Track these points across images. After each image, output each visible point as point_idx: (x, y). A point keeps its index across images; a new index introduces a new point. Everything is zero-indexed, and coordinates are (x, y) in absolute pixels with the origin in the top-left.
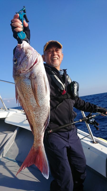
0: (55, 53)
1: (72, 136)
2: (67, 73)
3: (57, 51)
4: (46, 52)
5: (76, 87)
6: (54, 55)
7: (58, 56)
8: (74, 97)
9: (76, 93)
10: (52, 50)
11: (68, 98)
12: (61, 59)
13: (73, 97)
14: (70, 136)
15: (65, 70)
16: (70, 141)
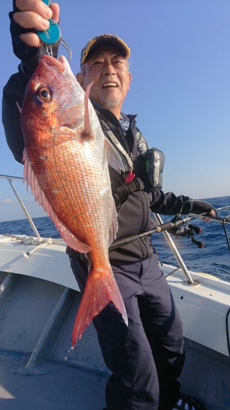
0: (112, 69)
1: (149, 269)
2: (137, 125)
3: (115, 64)
4: (87, 66)
5: (157, 165)
6: (108, 74)
7: (119, 77)
8: (153, 188)
9: (156, 179)
10: (102, 60)
11: (138, 190)
12: (126, 87)
13: (150, 186)
14: (144, 269)
15: (132, 118)
16: (143, 282)
